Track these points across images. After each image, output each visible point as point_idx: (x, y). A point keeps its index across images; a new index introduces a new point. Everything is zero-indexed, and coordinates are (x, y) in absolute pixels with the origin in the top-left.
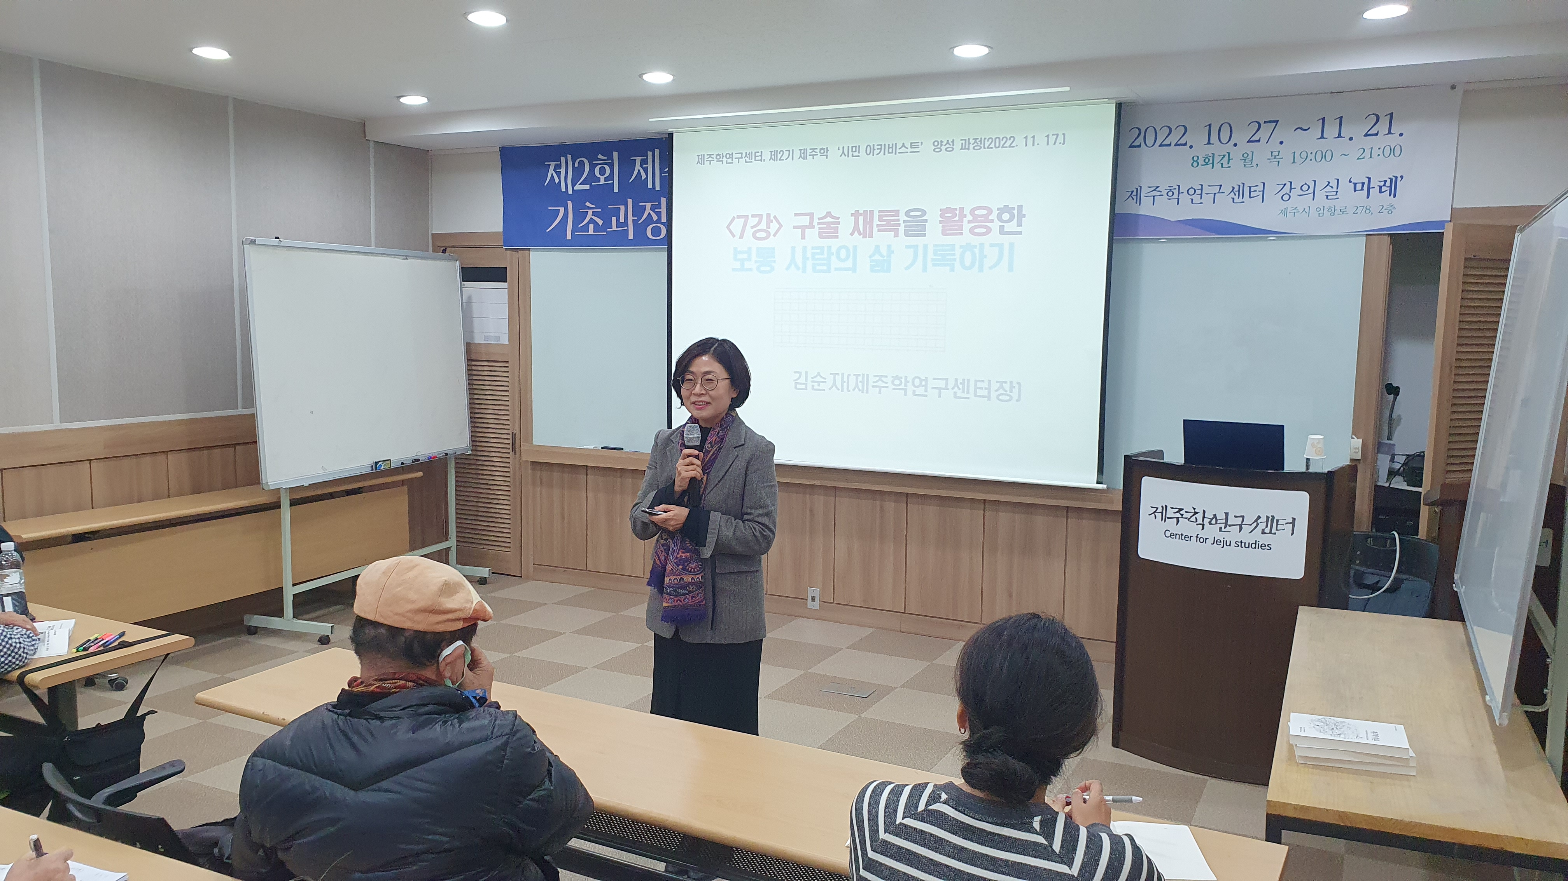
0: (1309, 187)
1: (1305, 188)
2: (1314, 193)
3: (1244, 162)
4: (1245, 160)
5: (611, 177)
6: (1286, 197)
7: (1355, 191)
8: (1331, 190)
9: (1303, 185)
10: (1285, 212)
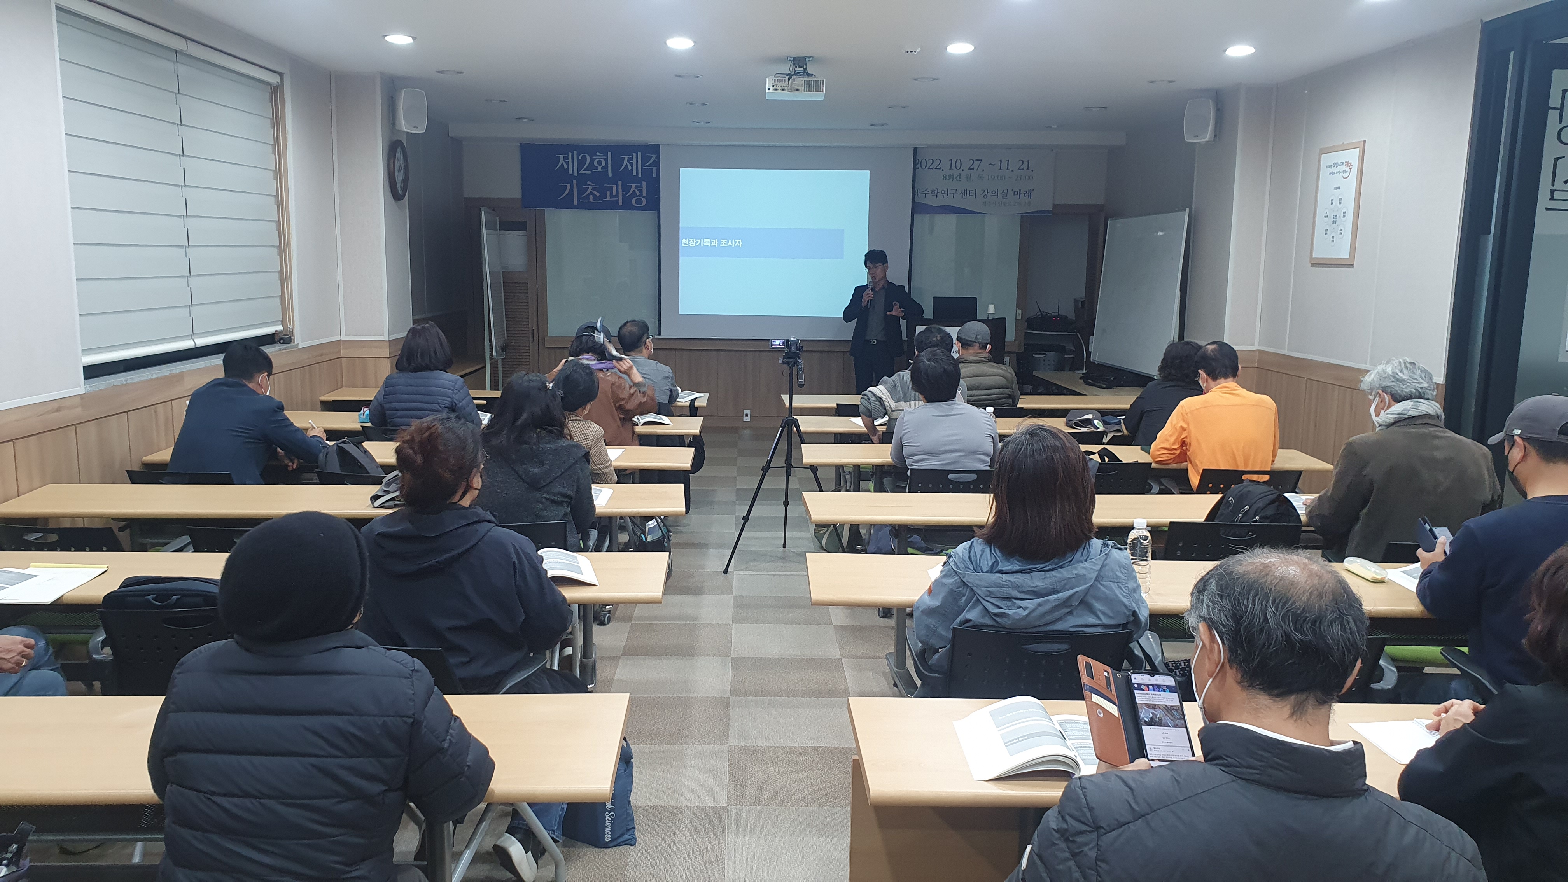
1: (993, 192)
2: (997, 195)
3: (967, 179)
5: (606, 167)
6: (985, 197)
7: (1014, 194)
8: (1005, 194)
10: (985, 203)
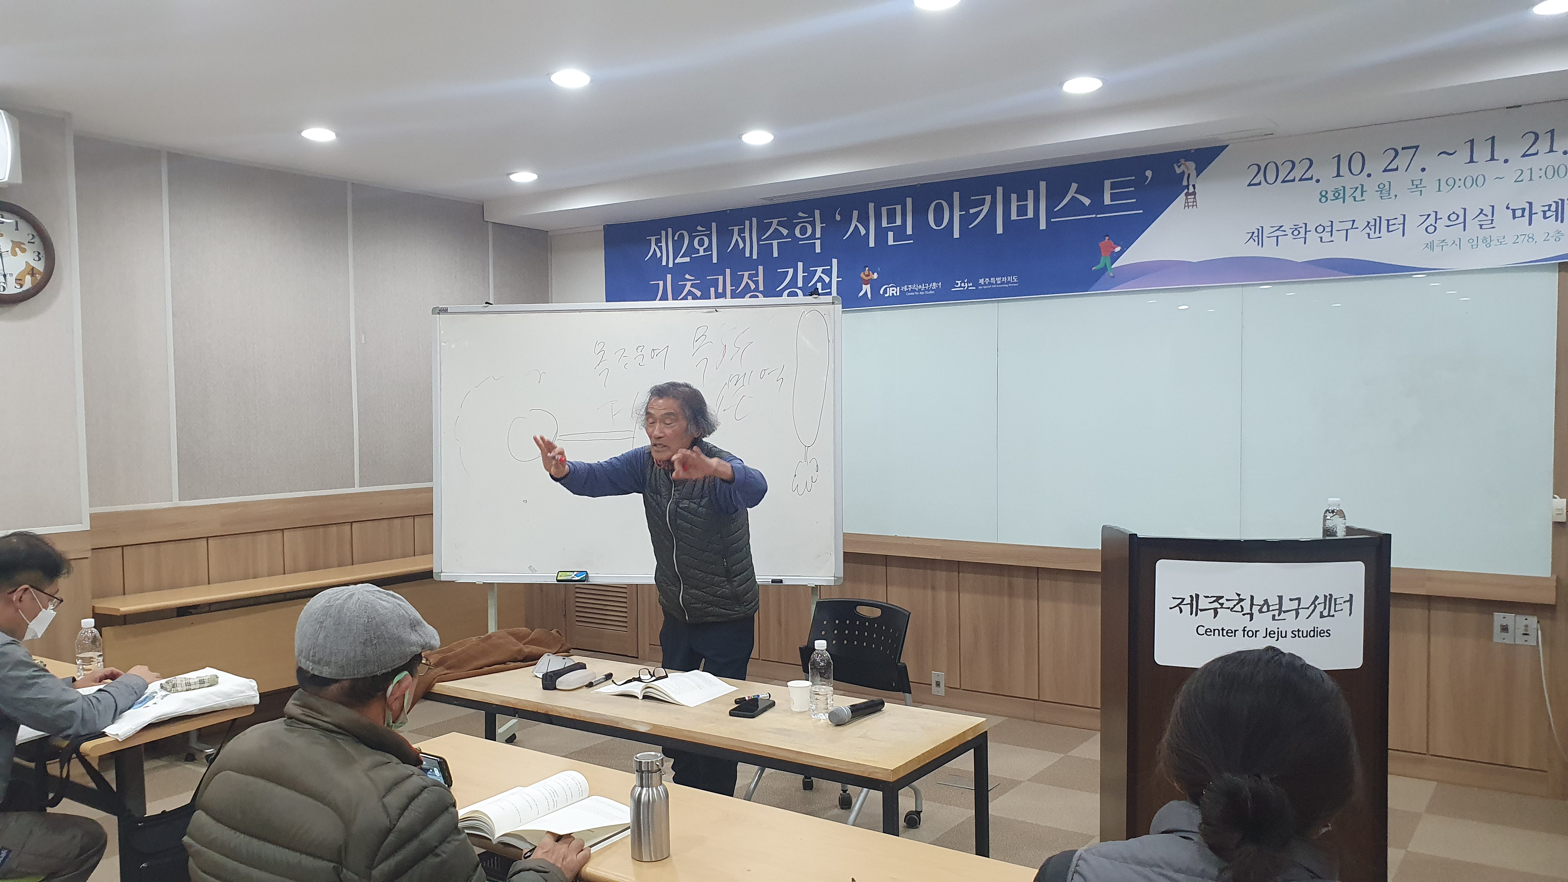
0: (1458, 216)
1: (1453, 217)
2: (1465, 222)
3: (1381, 194)
4: (1381, 192)
5: (709, 248)
6: (1431, 229)
7: (1514, 217)
8: (1485, 218)
9: (1450, 215)
10: (1431, 246)
